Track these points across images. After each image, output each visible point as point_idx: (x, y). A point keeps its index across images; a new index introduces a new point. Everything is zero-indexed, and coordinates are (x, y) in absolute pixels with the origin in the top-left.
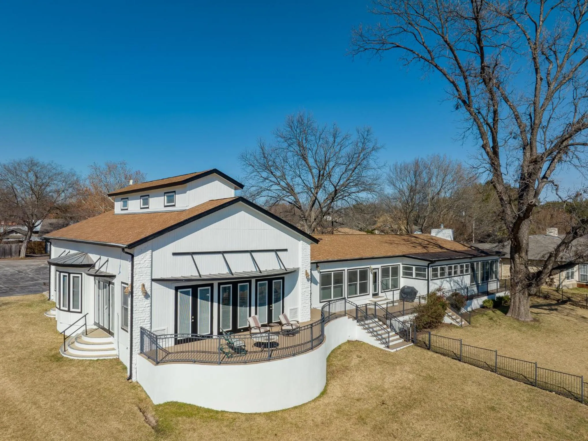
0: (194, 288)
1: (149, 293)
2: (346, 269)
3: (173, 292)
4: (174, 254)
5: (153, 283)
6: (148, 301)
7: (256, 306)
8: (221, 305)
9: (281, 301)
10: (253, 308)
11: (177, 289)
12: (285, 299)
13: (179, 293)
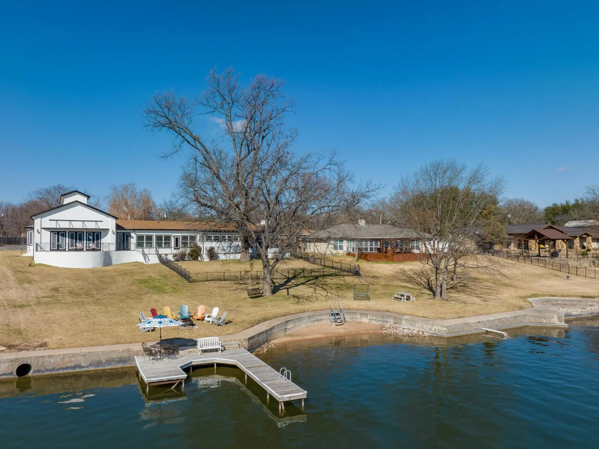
0: (58, 233)
1: (40, 232)
2: (154, 234)
3: (50, 233)
4: (50, 220)
5: (42, 229)
6: (40, 234)
7: (86, 241)
8: (70, 239)
9: (100, 240)
10: (85, 242)
11: (51, 232)
12: (102, 239)
13: (52, 234)
